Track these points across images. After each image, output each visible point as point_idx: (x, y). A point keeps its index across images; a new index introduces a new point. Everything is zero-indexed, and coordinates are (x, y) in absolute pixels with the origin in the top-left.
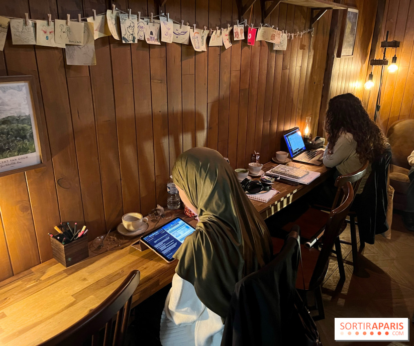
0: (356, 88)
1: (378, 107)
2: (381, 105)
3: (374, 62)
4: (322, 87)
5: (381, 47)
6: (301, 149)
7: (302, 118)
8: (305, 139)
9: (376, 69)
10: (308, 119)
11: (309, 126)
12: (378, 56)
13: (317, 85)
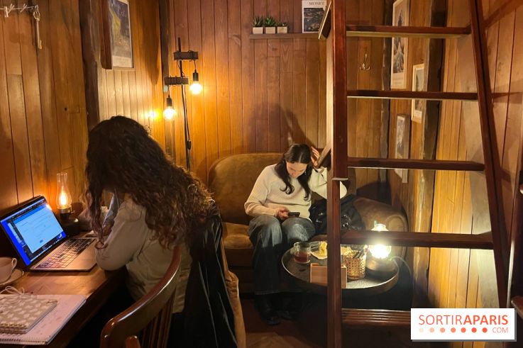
0: (152, 119)
1: (188, 145)
2: (192, 140)
3: (170, 81)
4: (85, 117)
5: (175, 59)
6: (55, 239)
7: (48, 176)
8: (62, 217)
9: (174, 90)
10: (63, 177)
11: (65, 190)
12: (173, 72)
13: (73, 113)
